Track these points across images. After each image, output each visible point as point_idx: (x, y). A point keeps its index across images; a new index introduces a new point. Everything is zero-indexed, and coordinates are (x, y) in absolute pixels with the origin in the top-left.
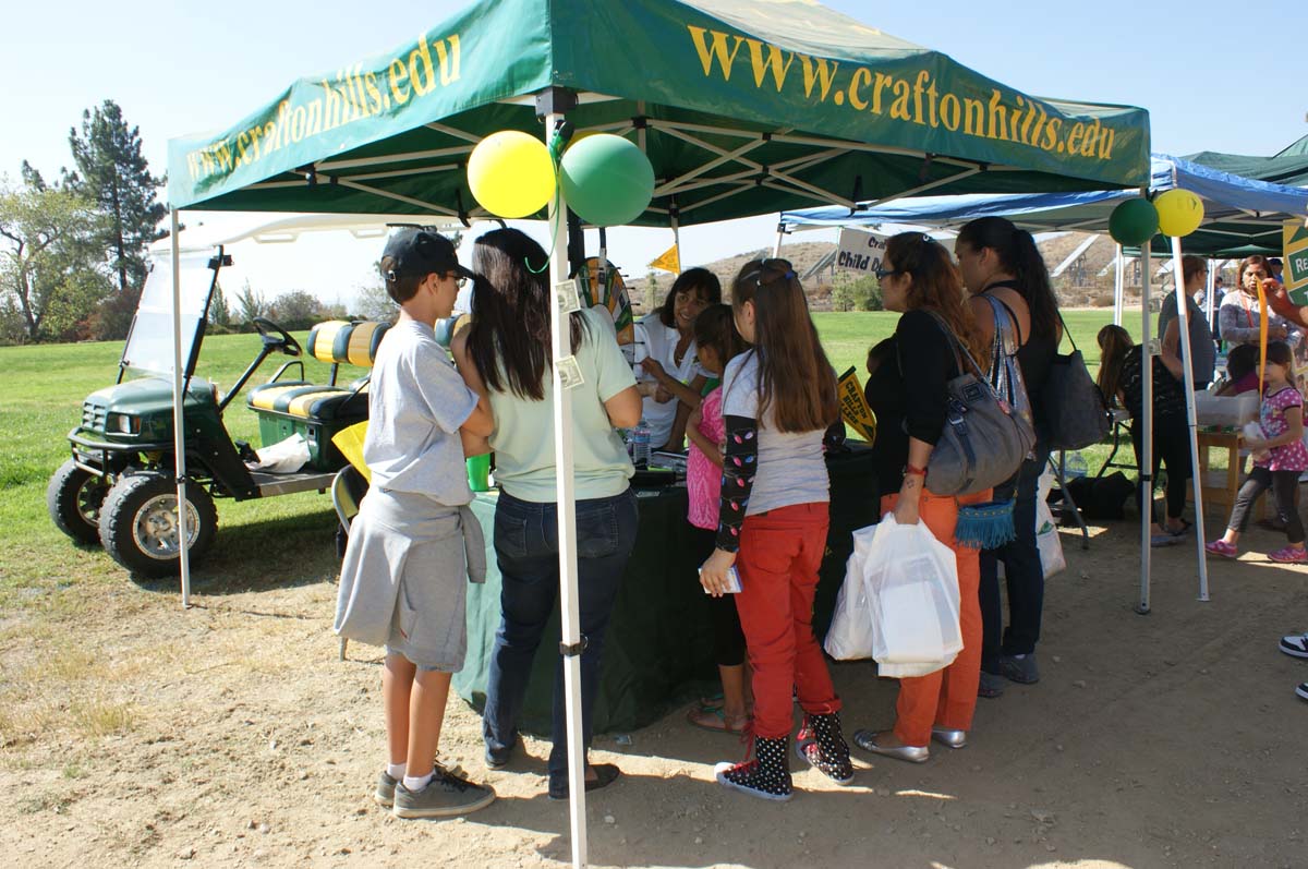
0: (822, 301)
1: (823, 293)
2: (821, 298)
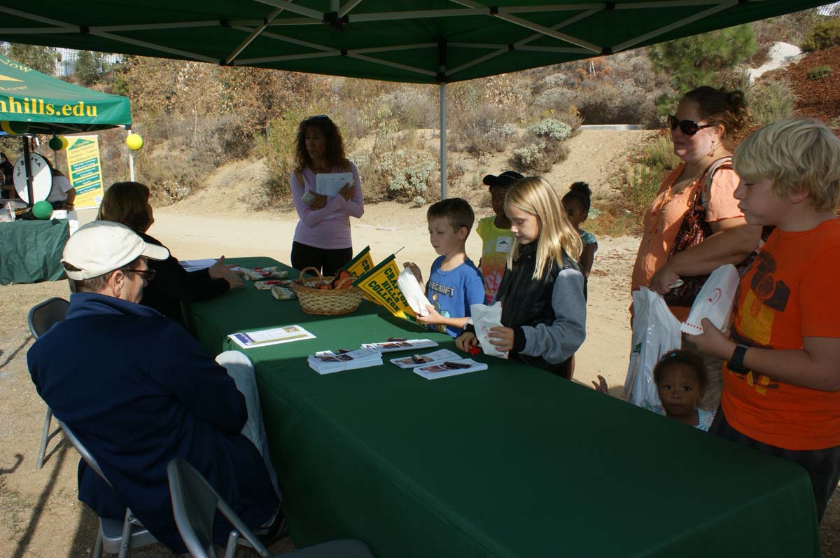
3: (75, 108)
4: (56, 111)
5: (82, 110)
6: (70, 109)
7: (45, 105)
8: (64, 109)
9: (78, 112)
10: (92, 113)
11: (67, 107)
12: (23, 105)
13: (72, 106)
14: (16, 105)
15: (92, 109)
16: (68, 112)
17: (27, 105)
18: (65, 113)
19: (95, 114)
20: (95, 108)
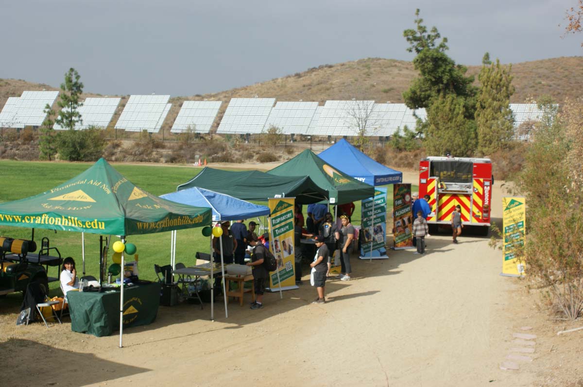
0: (25, 147)
1: (26, 139)
2: (24, 144)
3: (92, 223)
4: (83, 225)
5: (96, 225)
6: (90, 224)
7: (77, 221)
8: (87, 224)
9: (95, 226)
10: (102, 227)
11: (88, 223)
12: (68, 221)
13: (91, 222)
14: (65, 221)
15: (102, 224)
16: (89, 225)
17: (70, 220)
18: (88, 226)
19: (103, 228)
20: (103, 224)
